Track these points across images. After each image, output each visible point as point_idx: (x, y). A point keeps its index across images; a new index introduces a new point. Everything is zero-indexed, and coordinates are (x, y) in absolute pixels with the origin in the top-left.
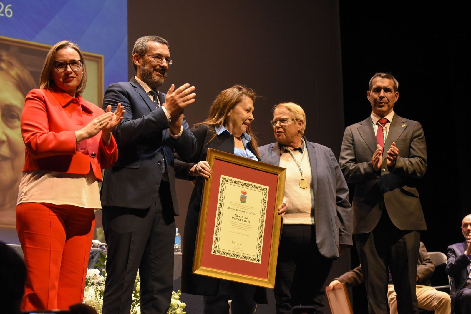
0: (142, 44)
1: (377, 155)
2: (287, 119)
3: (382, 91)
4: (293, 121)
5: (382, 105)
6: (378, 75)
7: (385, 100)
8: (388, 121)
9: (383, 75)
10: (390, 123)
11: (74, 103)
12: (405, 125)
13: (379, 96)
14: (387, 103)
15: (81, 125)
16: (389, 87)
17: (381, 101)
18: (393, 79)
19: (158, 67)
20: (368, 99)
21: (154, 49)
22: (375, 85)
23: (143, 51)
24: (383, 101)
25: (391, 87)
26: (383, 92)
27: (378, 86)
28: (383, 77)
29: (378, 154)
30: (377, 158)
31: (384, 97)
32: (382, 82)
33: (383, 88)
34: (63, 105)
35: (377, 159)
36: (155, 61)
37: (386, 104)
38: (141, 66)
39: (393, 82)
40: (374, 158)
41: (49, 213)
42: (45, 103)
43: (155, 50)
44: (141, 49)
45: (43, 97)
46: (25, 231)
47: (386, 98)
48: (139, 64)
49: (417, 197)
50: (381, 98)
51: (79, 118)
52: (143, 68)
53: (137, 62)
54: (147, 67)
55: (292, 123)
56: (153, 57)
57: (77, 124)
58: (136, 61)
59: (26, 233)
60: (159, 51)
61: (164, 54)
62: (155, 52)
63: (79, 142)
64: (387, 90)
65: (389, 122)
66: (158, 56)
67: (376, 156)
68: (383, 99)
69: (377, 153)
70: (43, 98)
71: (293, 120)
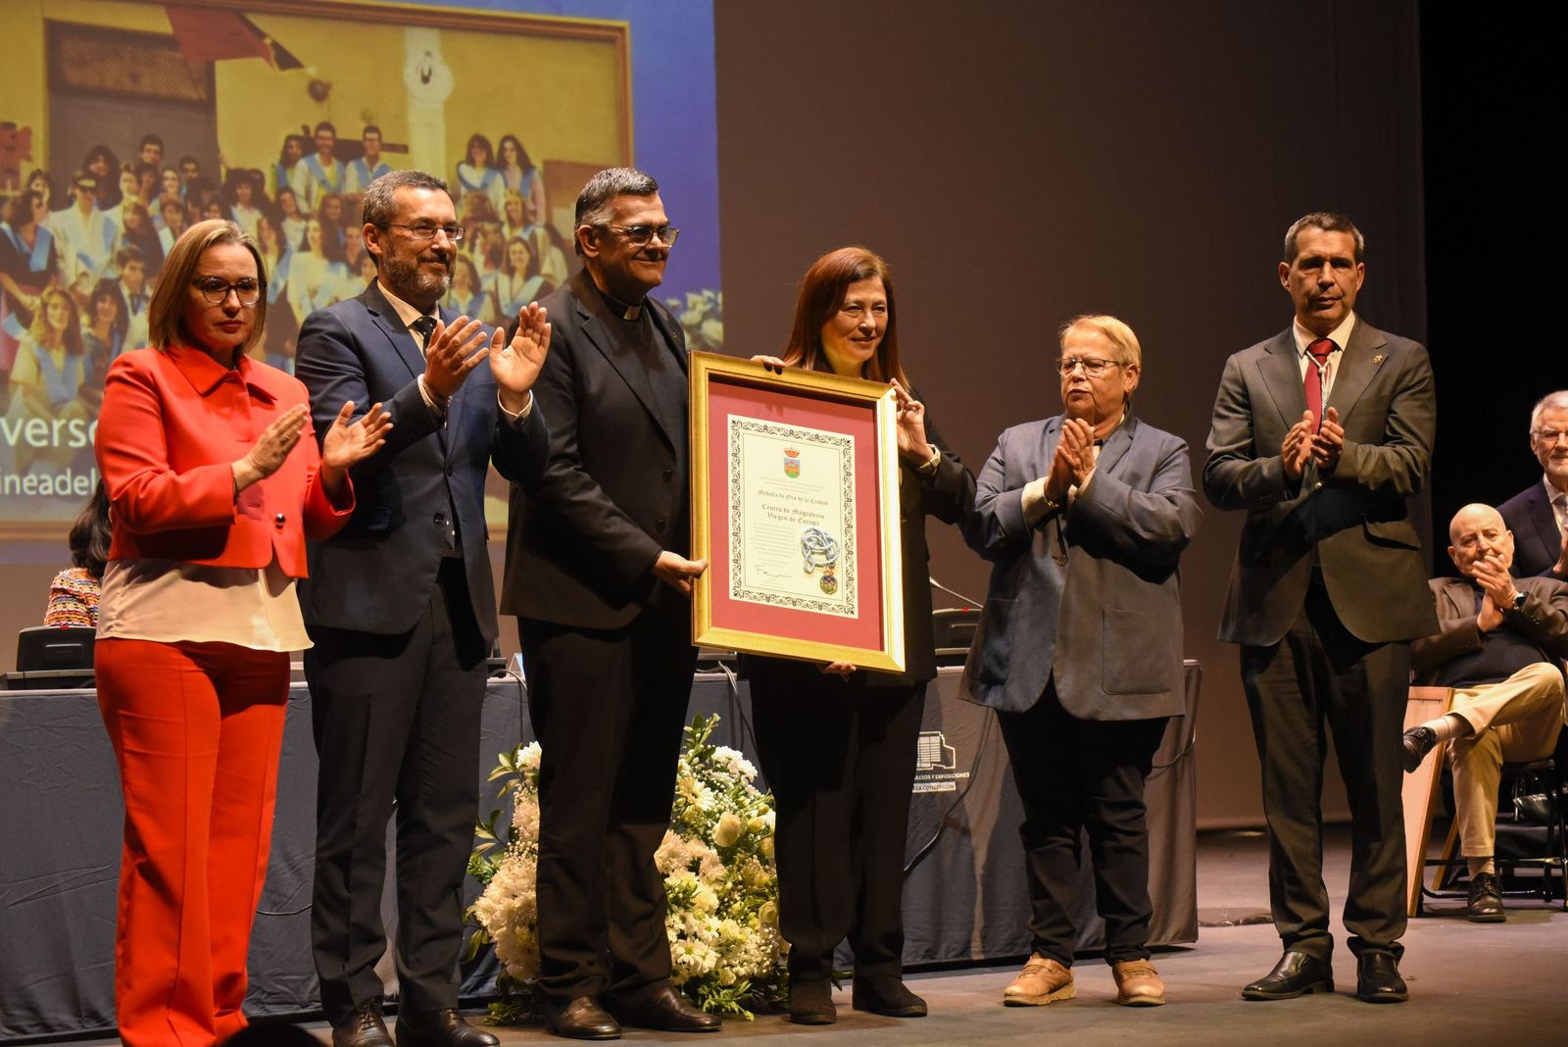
0: (381, 197)
1: (1294, 438)
2: (1105, 361)
3: (1327, 267)
4: (1116, 367)
5: (1326, 303)
6: (1311, 222)
7: (1334, 290)
8: (1335, 347)
9: (1327, 221)
10: (1340, 353)
11: (231, 382)
12: (1380, 357)
13: (1320, 281)
14: (1339, 298)
15: (249, 441)
16: (1343, 256)
17: (1326, 295)
18: (1351, 230)
19: (428, 253)
20: (1285, 284)
21: (410, 207)
22: (1308, 249)
23: (384, 217)
24: (1329, 293)
25: (1348, 255)
26: (1331, 271)
27: (1317, 253)
28: (1327, 229)
29: (1296, 436)
30: (1293, 447)
31: (1332, 284)
32: (1326, 243)
33: (1329, 258)
34: (203, 389)
35: (1294, 451)
36: (418, 240)
37: (1338, 302)
38: (385, 256)
39: (1353, 240)
40: (1287, 445)
41: (177, 667)
42: (155, 389)
43: (414, 211)
44: (380, 211)
45: (152, 375)
46: (122, 712)
47: (1336, 285)
48: (380, 251)
49: (1414, 549)
50: (1324, 286)
51: (243, 423)
52: (392, 260)
53: (375, 245)
54: (399, 257)
55: (1113, 372)
56: (412, 229)
57: (238, 441)
58: (370, 243)
59: (123, 716)
60: (425, 212)
61: (437, 219)
62: (414, 216)
63: (243, 489)
64: (1338, 262)
65: (1339, 349)
66: (424, 224)
67: (1292, 443)
68: (1330, 289)
69: (1294, 434)
70: (150, 377)
71: (1117, 364)
